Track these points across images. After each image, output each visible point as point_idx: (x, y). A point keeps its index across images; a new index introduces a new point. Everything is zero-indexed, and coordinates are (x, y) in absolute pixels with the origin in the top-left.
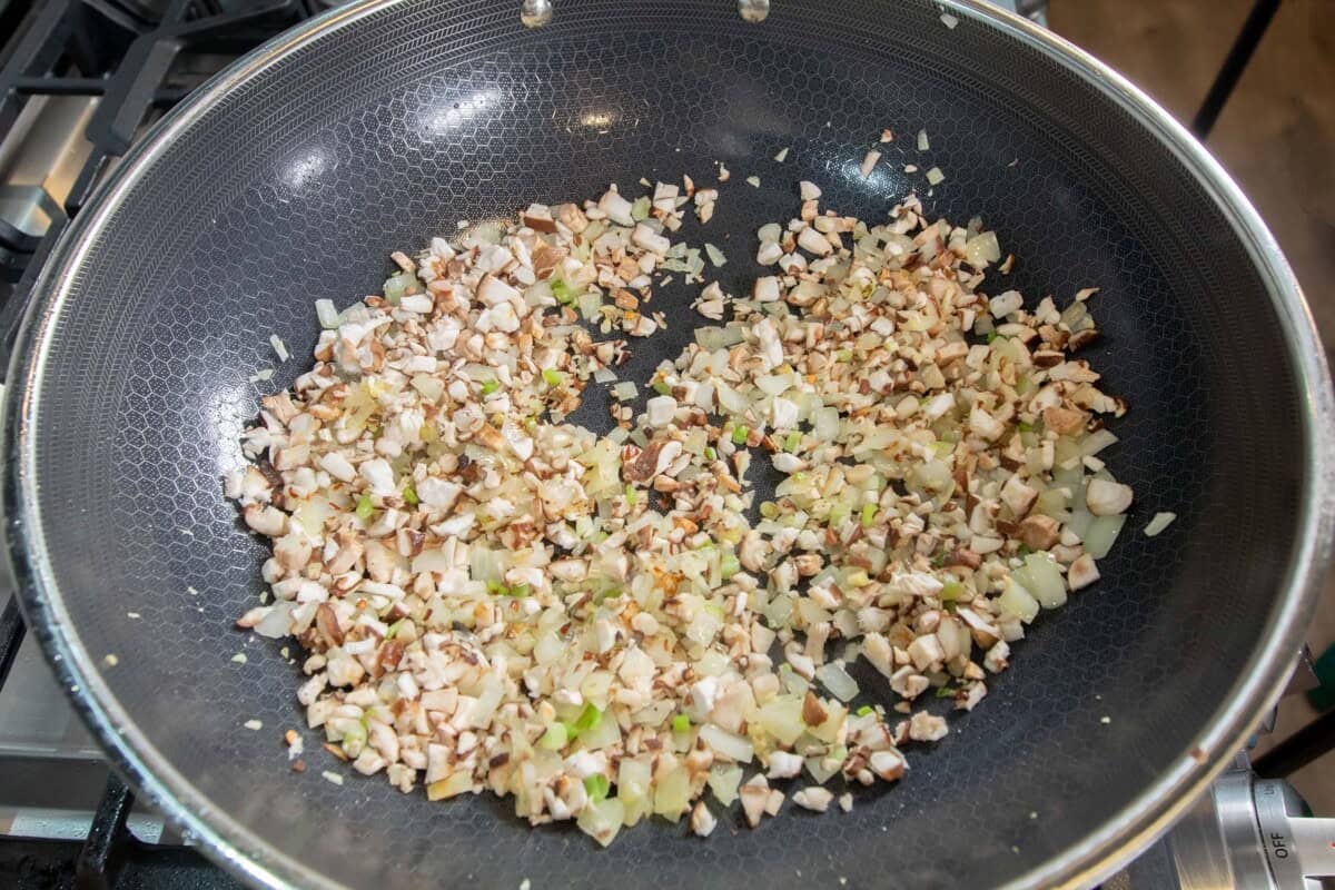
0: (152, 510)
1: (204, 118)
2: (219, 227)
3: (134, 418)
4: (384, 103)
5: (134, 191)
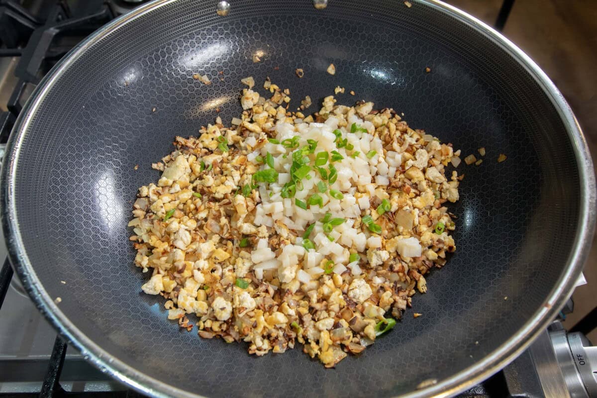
0: (65, 237)
1: (78, 60)
2: (86, 109)
3: (54, 196)
4: (157, 52)
5: (49, 93)
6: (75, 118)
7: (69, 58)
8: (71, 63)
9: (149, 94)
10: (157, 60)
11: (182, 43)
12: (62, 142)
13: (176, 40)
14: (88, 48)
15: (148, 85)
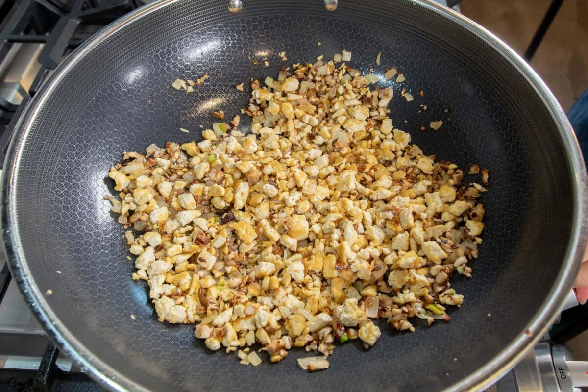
0: (67, 226)
2: (96, 101)
3: (59, 185)
4: (168, 46)
5: (59, 85)
6: (85, 109)
7: (80, 52)
8: (82, 56)
9: (160, 87)
10: (169, 55)
11: (194, 38)
12: (71, 133)
13: (188, 36)
14: (100, 42)
15: (159, 79)
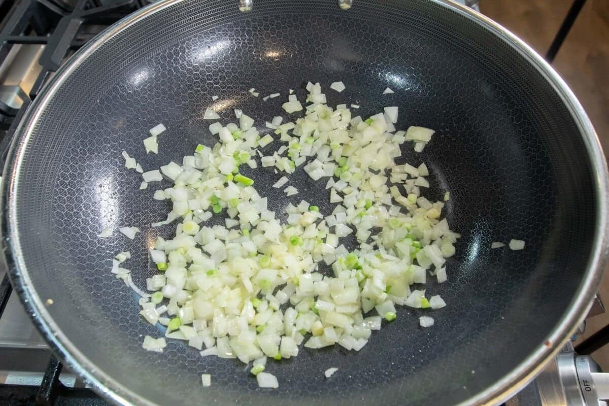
0: (70, 233)
2: (101, 104)
3: (62, 191)
4: (176, 47)
6: (88, 112)
9: (167, 89)
10: (176, 56)
11: (203, 38)
12: (74, 137)
13: (197, 35)
15: (166, 80)
